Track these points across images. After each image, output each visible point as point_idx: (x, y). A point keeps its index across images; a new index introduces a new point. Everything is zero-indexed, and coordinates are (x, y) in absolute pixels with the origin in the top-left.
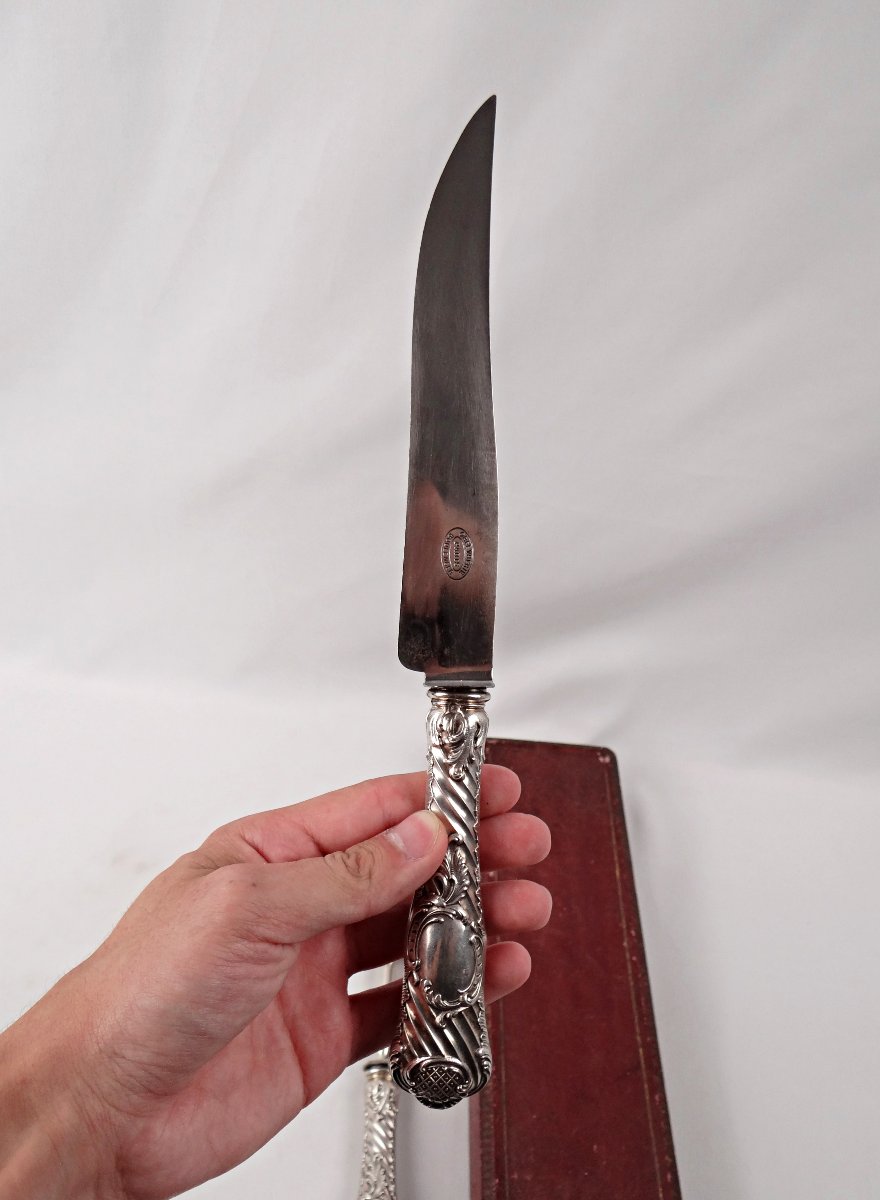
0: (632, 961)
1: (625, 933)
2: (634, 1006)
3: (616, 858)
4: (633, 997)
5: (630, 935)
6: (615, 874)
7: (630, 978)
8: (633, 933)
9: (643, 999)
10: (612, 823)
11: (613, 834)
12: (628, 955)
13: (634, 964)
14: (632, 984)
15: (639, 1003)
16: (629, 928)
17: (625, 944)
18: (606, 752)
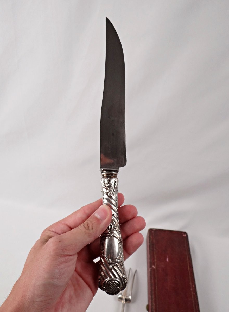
0: (193, 294)
1: (191, 286)
2: (194, 308)
3: (188, 264)
4: (194, 305)
5: (192, 287)
6: (188, 268)
7: (193, 300)
8: (193, 286)
9: (197, 306)
10: (187, 254)
11: (187, 257)
12: (192, 293)
13: (194, 295)
14: (193, 301)
15: (195, 307)
16: (192, 285)
17: (191, 289)
18: (185, 233)
